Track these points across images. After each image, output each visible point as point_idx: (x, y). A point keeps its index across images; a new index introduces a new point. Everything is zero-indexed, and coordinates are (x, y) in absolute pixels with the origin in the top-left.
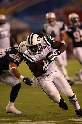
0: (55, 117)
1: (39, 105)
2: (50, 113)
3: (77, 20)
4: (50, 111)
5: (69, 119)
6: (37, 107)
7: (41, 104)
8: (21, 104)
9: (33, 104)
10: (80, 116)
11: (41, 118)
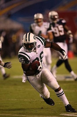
0: (47, 112)
1: (32, 101)
2: (42, 108)
3: (56, 17)
4: (43, 107)
5: (60, 114)
6: (30, 103)
7: (35, 100)
8: (16, 100)
9: (27, 100)
10: (69, 112)
11: (35, 113)
